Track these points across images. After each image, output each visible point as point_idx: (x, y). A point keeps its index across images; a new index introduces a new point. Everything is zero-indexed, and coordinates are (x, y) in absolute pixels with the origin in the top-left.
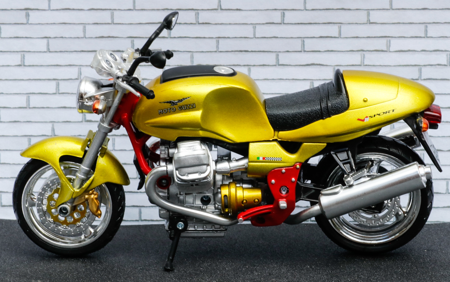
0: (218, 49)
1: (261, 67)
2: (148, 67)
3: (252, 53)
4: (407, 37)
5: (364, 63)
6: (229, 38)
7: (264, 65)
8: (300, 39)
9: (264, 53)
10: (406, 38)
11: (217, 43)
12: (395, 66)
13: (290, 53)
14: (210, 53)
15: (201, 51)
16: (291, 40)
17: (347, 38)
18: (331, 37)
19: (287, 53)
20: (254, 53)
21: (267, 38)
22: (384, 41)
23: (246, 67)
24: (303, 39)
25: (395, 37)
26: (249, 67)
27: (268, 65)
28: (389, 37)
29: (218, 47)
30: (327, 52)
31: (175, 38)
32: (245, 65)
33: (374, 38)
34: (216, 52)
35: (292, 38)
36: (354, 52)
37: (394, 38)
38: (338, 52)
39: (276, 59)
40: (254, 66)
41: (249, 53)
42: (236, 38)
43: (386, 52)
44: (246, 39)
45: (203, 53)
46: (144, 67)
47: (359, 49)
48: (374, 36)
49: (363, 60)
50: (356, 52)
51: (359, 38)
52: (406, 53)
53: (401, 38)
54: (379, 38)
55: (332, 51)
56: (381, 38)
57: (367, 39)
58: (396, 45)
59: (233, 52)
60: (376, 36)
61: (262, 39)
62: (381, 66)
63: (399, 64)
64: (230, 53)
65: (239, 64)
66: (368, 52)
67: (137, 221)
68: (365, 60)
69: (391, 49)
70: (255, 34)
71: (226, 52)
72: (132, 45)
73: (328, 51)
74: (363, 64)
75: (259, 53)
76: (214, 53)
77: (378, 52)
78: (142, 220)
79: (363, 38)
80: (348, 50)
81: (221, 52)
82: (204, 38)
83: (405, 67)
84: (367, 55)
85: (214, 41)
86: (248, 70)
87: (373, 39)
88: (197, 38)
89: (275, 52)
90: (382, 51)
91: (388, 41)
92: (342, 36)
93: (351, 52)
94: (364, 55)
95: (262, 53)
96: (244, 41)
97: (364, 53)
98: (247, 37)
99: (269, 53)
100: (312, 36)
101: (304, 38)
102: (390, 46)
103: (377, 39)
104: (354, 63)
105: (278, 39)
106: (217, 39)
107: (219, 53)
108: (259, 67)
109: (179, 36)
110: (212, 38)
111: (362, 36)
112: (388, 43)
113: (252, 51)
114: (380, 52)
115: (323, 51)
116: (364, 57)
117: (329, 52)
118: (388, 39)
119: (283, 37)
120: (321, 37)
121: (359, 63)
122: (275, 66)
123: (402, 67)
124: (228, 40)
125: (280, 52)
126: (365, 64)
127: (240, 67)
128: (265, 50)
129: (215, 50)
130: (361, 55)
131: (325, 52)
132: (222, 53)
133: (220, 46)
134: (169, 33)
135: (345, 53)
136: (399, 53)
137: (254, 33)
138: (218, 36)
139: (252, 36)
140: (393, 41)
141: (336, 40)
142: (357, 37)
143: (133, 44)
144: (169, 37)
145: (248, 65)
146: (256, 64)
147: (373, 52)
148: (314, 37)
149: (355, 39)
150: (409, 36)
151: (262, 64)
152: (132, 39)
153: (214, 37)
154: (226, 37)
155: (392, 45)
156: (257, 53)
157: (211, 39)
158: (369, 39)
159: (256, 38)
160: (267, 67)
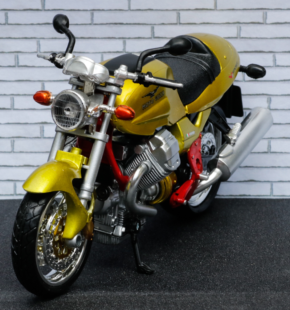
0: (93, 21)
1: (136, 39)
2: (22, 39)
3: (127, 25)
4: (284, 9)
5: (240, 35)
6: (103, 10)
7: (139, 38)
8: (176, 11)
9: (140, 25)
10: (282, 10)
11: (91, 15)
12: (271, 38)
13: (165, 25)
14: (85, 25)
15: (75, 23)
16: (166, 13)
17: (222, 10)
18: (207, 9)
19: (162, 25)
20: (129, 25)
21: (143, 10)
22: (260, 13)
23: (121, 39)
24: (178, 11)
25: (272, 9)
26: (124, 39)
27: (144, 38)
28: (265, 9)
29: (93, 20)
30: (203, 25)
31: (49, 10)
32: (120, 38)
33: (251, 11)
34: (90, 24)
35: (167, 10)
36: (230, 25)
37: (270, 11)
38: (214, 25)
39: (152, 31)
40: (129, 38)
41: (124, 25)
42: (110, 10)
43: (262, 25)
44: (121, 11)
45: (77, 25)
46: (18, 39)
47: (235, 21)
48: (250, 8)
49: (239, 32)
50: (232, 25)
51: (236, 11)
52: (283, 25)
53: (277, 10)
54: (255, 11)
55: (208, 23)
56: (257, 11)
57: (243, 11)
58: (272, 17)
59: (108, 25)
60: (252, 8)
61: (137, 11)
62: (257, 39)
63: (275, 37)
64: (105, 25)
65: (114, 37)
66: (244, 24)
67: (11, 195)
68: (241, 33)
69: (268, 22)
70: (129, 7)
71: (101, 25)
72: (6, 18)
73: (204, 23)
74: (239, 37)
75: (134, 25)
76: (88, 25)
77: (254, 25)
78: (17, 195)
79: (239, 11)
80: (225, 22)
81: (95, 24)
82: (79, 10)
83: (281, 39)
84: (244, 27)
85: (89, 13)
86: (123, 42)
87: (249, 11)
88: (71, 10)
89: (151, 24)
90: (259, 23)
91: (265, 13)
92: (218, 8)
93: (227, 25)
94: (240, 27)
95: (137, 25)
96: (118, 14)
97: (241, 25)
98: (122, 9)
99: (144, 25)
100: (187, 8)
101: (180, 10)
102: (266, 18)
103: (253, 11)
104: (230, 36)
105: (153, 11)
106: (92, 11)
107: (94, 25)
108: (134, 39)
109: (53, 8)
110: (87, 10)
111: (238, 8)
112: (265, 15)
113: (127, 24)
114: (256, 25)
115: (199, 23)
116: (240, 29)
117: (205, 25)
118: (265, 11)
119: (158, 9)
120: (197, 9)
121: (236, 36)
122: (150, 39)
123: (279, 39)
124: (103, 13)
125: (155, 24)
126: (242, 36)
127: (115, 39)
128: (140, 23)
129: (90, 22)
130: (237, 27)
131: (201, 25)
132: (97, 25)
133: (94, 19)
134: (43, 5)
135: (220, 25)
136: (275, 25)
137: (129, 5)
138: (92, 8)
139: (127, 9)
140: (269, 13)
141: (212, 12)
142: (233, 9)
143: (7, 16)
144: (43, 9)
145: (123, 38)
146: (131, 37)
147: (249, 25)
148: (189, 10)
149: (231, 11)
150: (285, 8)
151: (137, 36)
152: (6, 11)
153: (89, 9)
154: (101, 9)
155: (268, 17)
156: (132, 25)
157: (85, 11)
158: (245, 11)
159: (130, 10)
160: (142, 39)
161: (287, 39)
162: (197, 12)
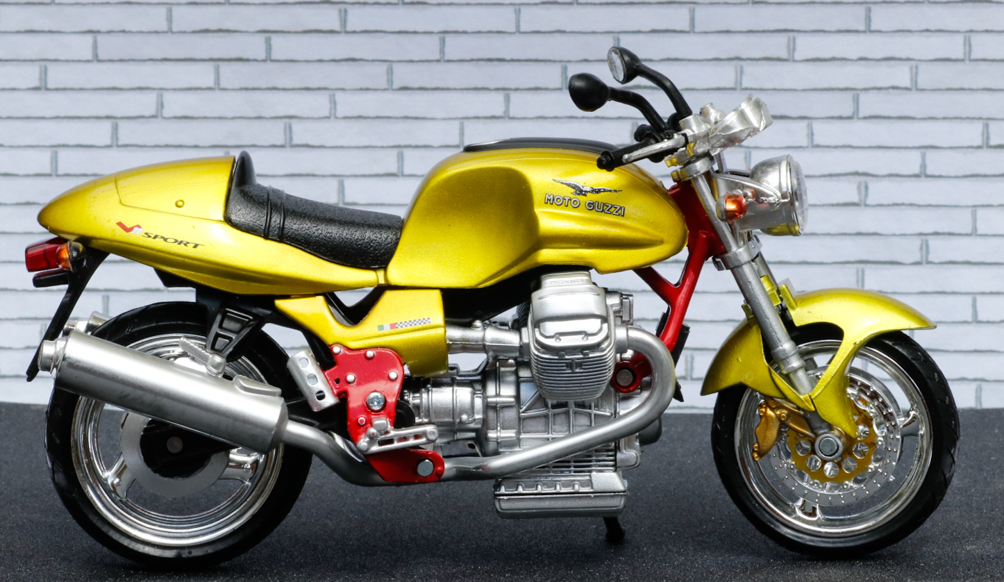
161: (836, 92)
162: (656, 37)
